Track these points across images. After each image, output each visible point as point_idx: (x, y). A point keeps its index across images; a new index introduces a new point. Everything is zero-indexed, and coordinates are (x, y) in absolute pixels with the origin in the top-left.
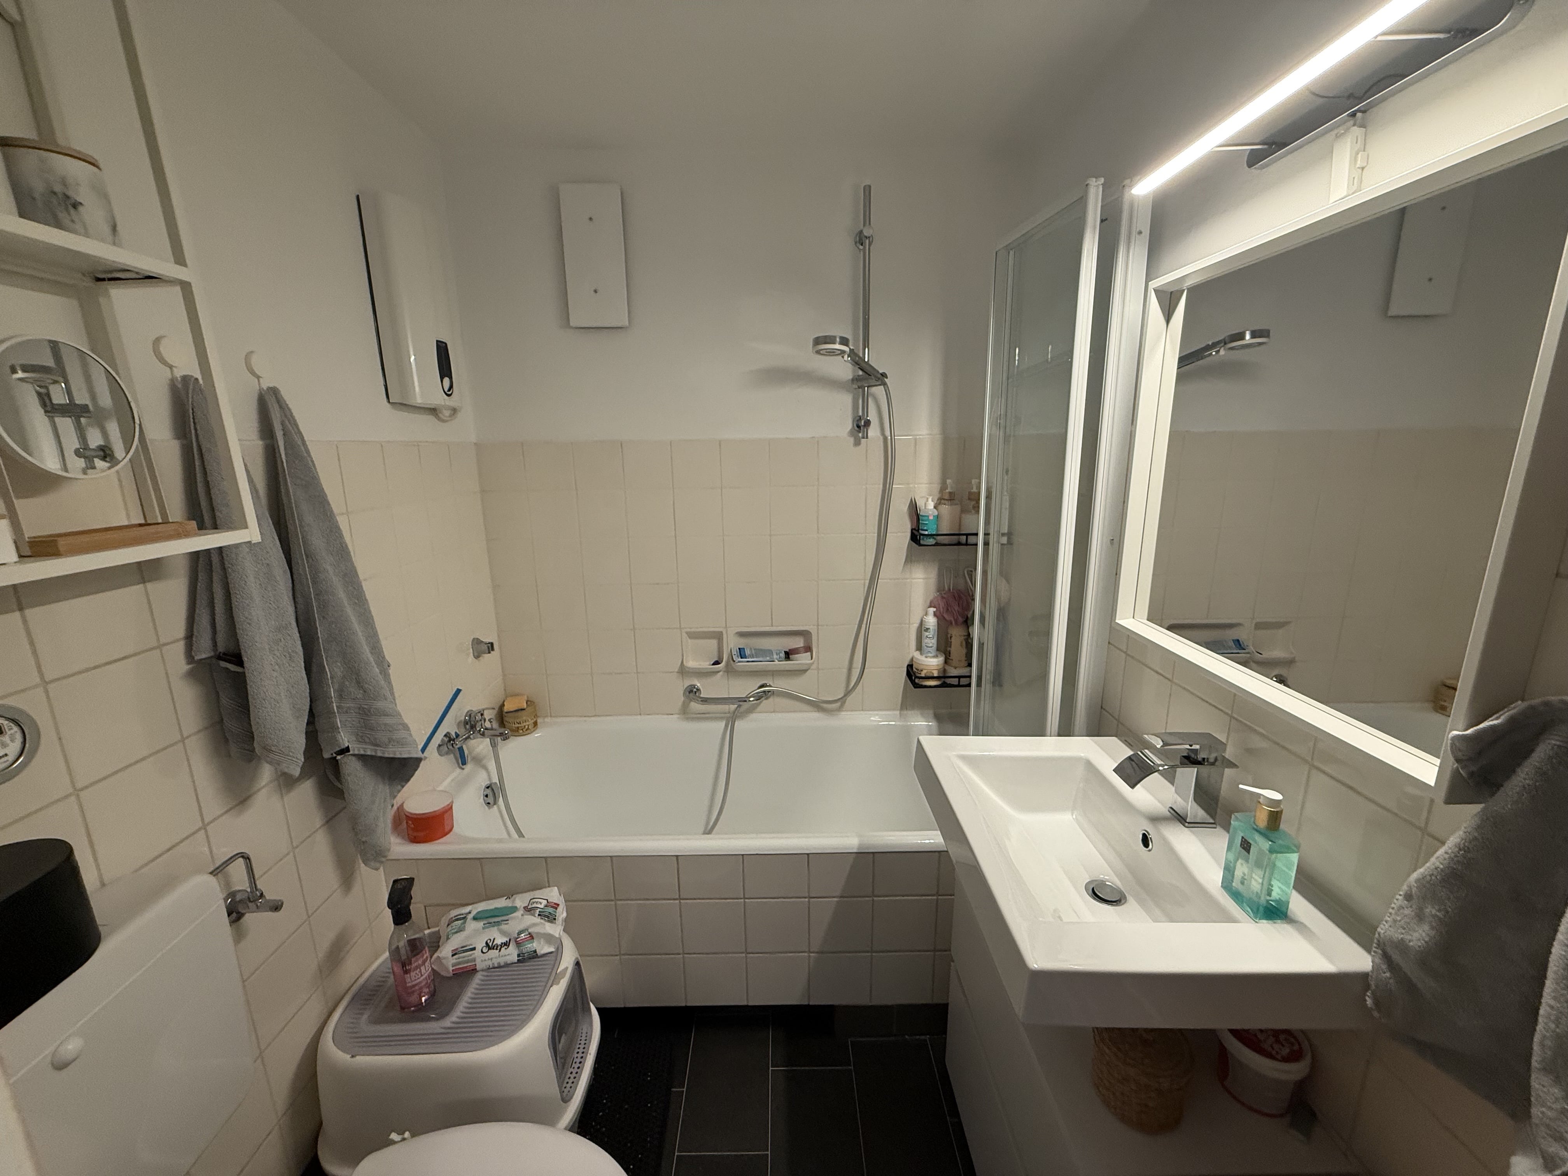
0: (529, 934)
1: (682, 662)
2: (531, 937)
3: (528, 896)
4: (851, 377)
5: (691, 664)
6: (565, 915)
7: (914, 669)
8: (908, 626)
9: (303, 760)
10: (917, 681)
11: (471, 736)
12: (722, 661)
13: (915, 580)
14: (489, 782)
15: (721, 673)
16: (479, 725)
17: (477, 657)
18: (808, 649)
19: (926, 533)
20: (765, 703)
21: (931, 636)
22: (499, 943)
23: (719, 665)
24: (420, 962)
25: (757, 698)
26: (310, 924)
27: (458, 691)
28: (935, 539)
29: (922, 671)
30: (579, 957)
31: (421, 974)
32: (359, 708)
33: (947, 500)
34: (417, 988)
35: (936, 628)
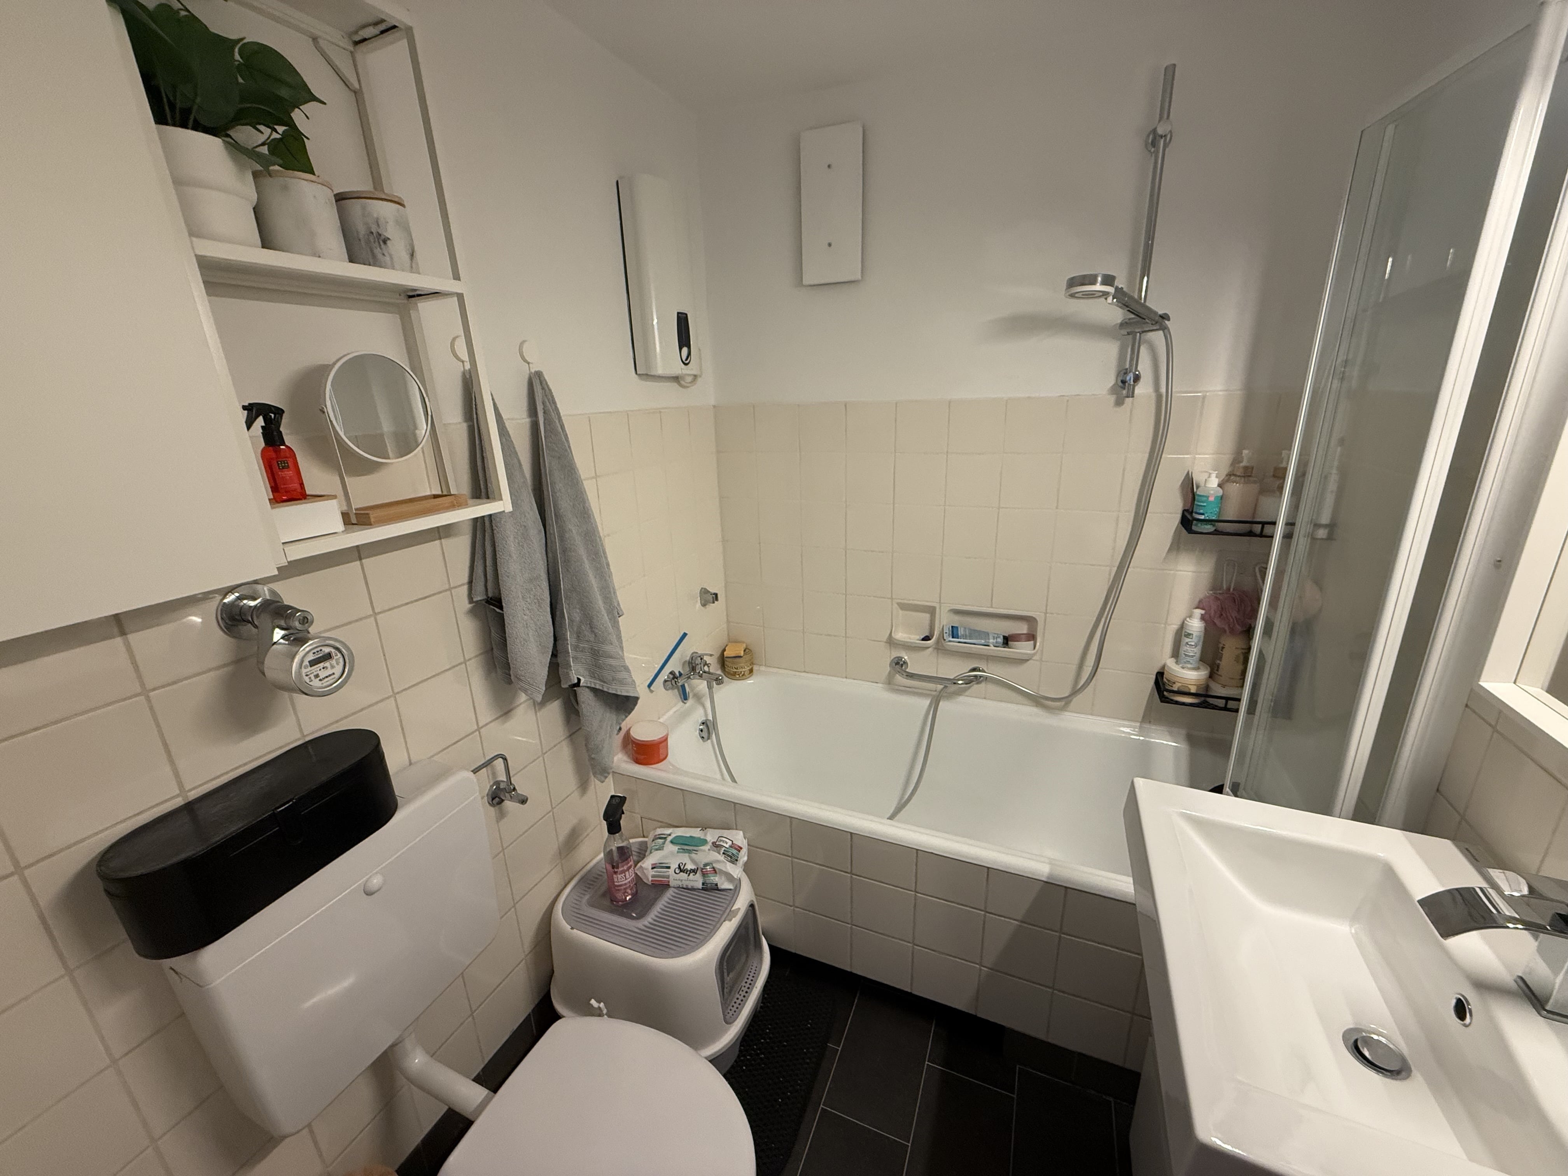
0: (713, 868)
1: (891, 632)
2: (715, 871)
3: (718, 833)
4: (1119, 321)
5: (900, 635)
6: (745, 858)
7: (1165, 680)
8: (1163, 625)
9: (544, 689)
10: (1165, 693)
11: (691, 677)
12: (932, 637)
13: (1180, 572)
14: (704, 719)
15: (930, 649)
16: (698, 667)
17: (704, 605)
18: (1031, 637)
19: (1202, 517)
20: (975, 687)
21: (1193, 644)
22: (689, 869)
23: (929, 642)
24: (625, 868)
25: (967, 682)
26: (553, 813)
27: (685, 635)
28: (1214, 526)
29: (1174, 683)
30: (755, 901)
31: (625, 878)
32: (592, 649)
33: (1239, 476)
34: (622, 888)
35: (1202, 634)
